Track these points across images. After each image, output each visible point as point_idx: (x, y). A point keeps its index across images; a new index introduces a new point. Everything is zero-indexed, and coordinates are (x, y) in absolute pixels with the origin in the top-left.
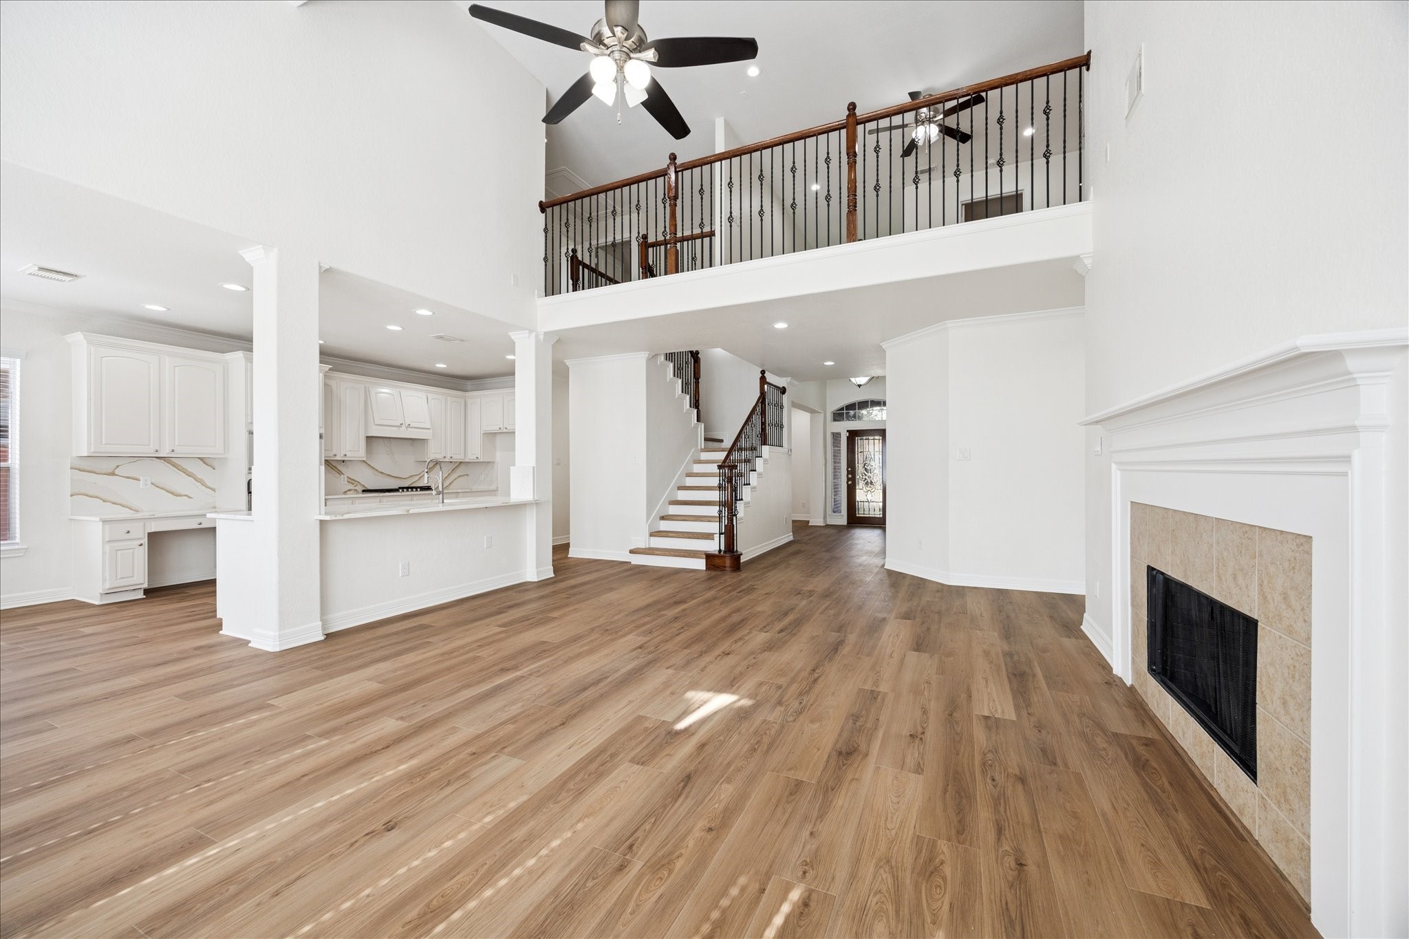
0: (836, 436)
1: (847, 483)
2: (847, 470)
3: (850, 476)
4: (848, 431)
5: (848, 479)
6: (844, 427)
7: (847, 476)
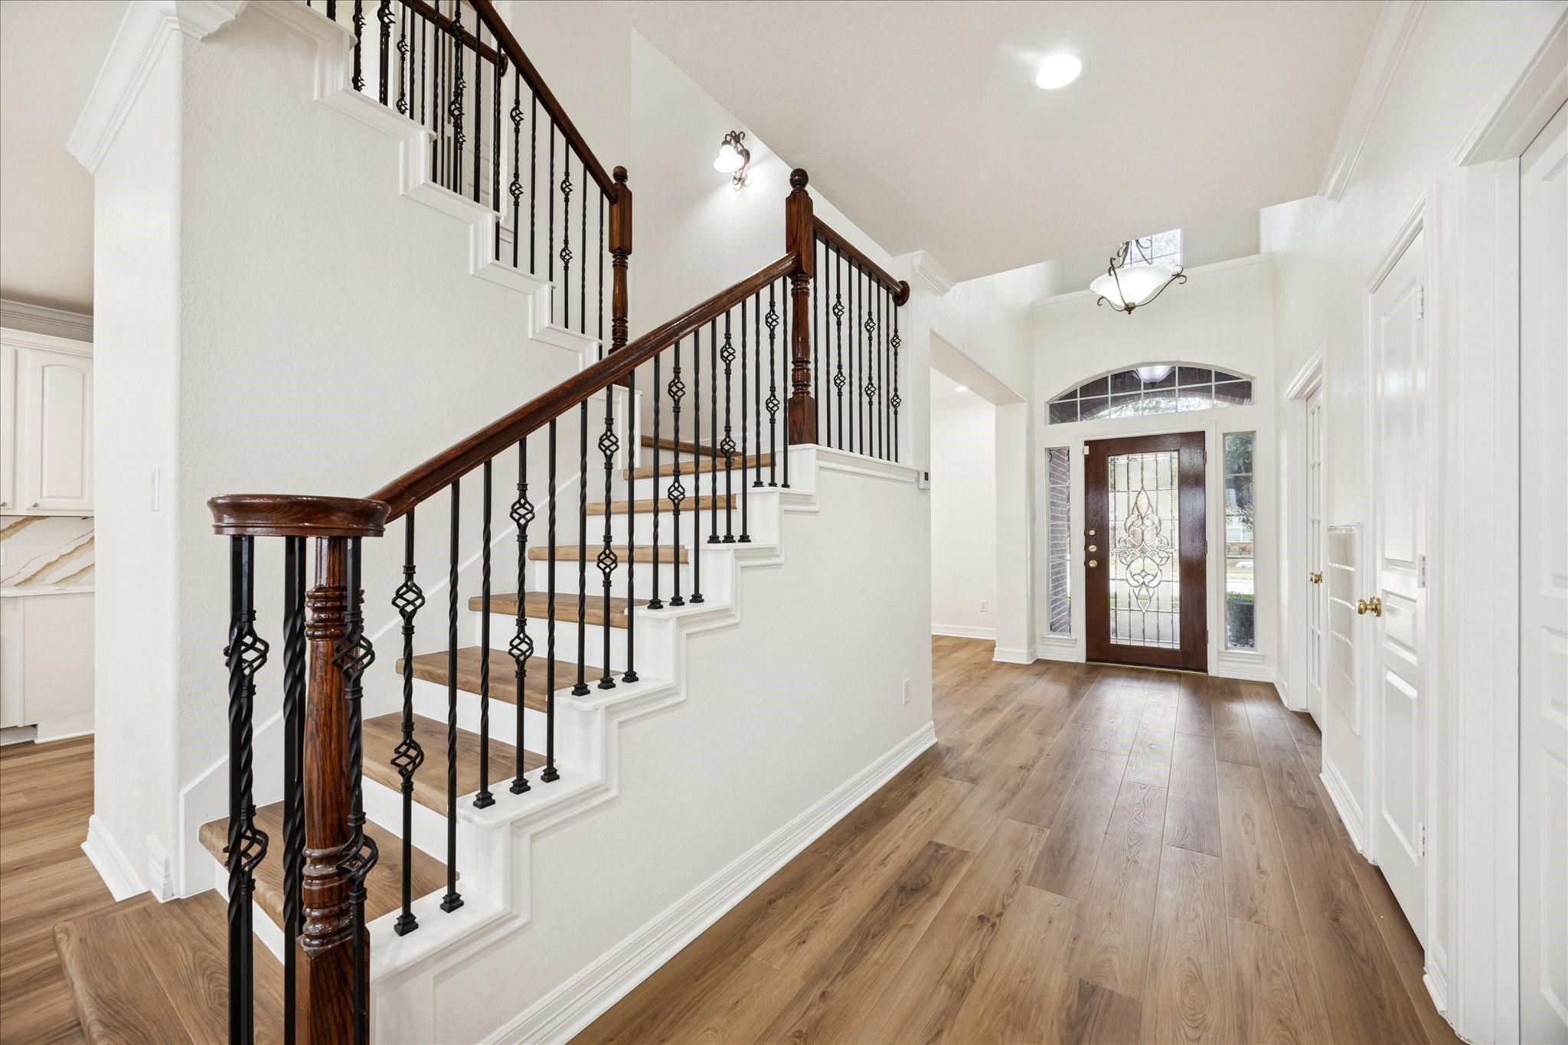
0: (1057, 456)
1: (1086, 564)
2: (1086, 534)
3: (1093, 548)
4: (1087, 443)
5: (1089, 556)
6: (1076, 435)
7: (1086, 548)
